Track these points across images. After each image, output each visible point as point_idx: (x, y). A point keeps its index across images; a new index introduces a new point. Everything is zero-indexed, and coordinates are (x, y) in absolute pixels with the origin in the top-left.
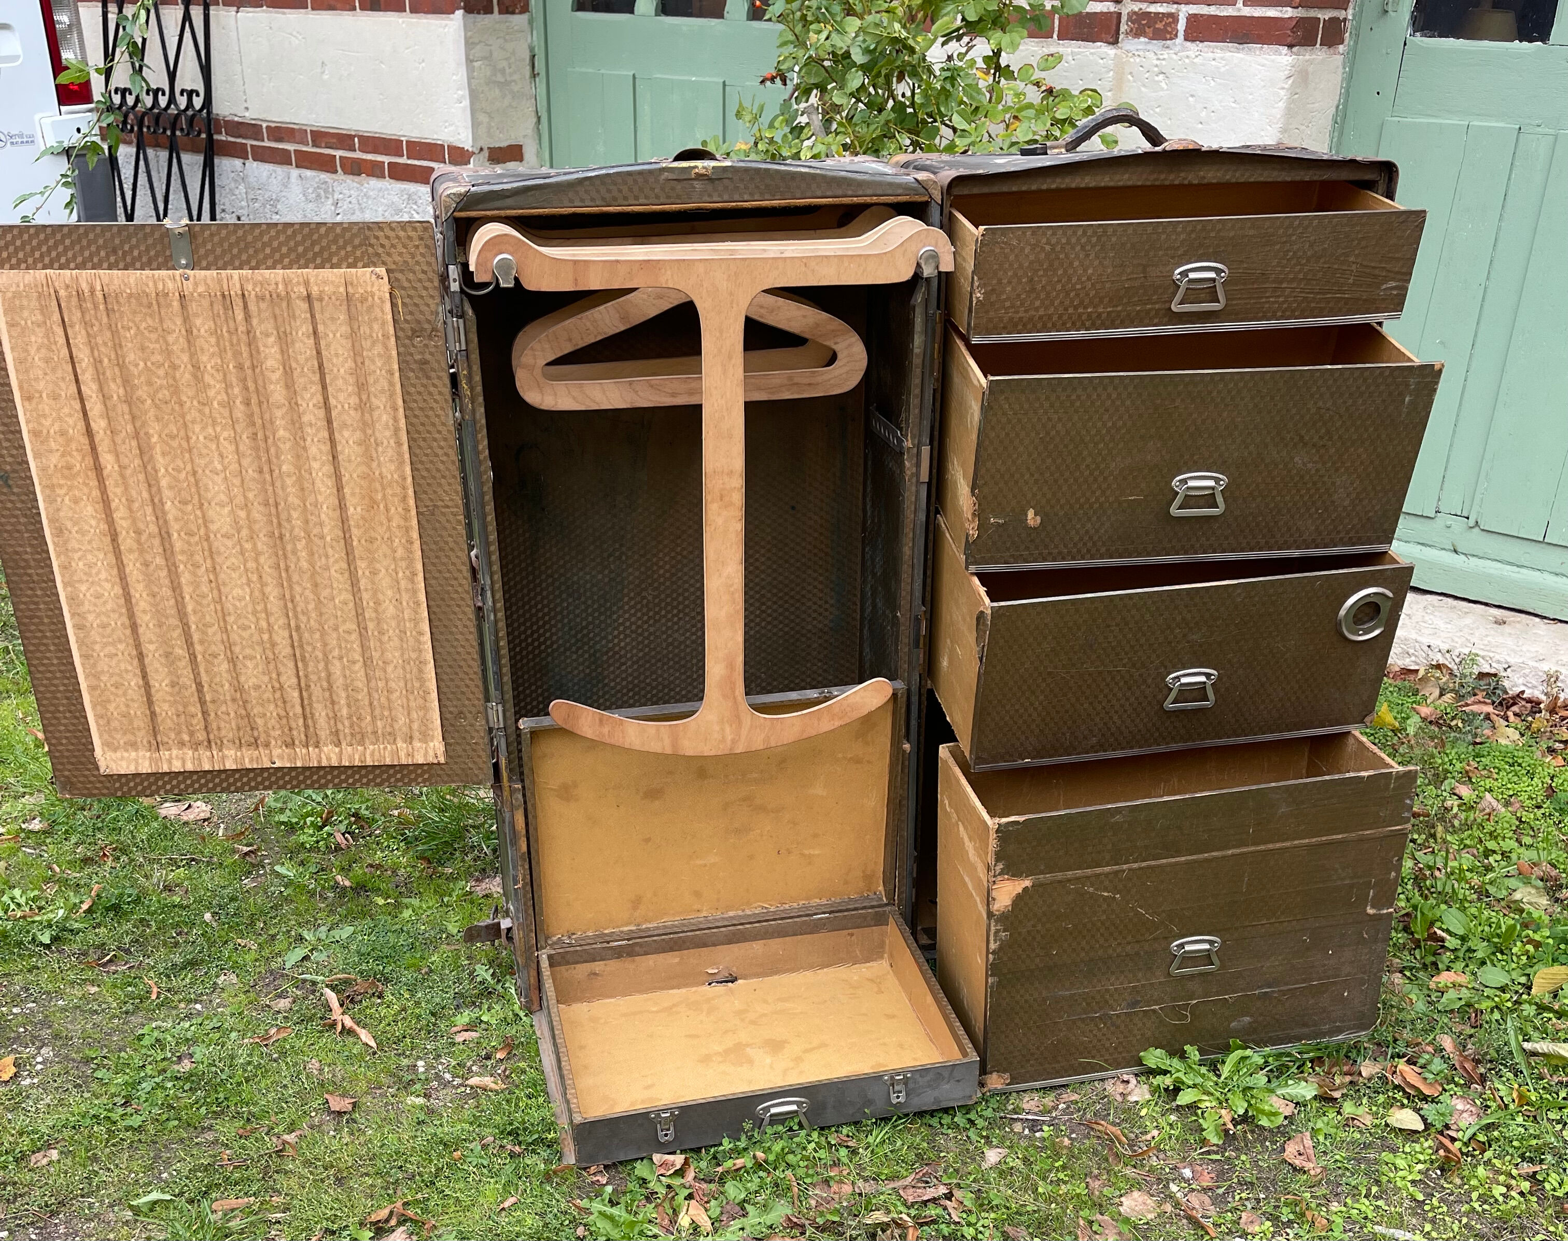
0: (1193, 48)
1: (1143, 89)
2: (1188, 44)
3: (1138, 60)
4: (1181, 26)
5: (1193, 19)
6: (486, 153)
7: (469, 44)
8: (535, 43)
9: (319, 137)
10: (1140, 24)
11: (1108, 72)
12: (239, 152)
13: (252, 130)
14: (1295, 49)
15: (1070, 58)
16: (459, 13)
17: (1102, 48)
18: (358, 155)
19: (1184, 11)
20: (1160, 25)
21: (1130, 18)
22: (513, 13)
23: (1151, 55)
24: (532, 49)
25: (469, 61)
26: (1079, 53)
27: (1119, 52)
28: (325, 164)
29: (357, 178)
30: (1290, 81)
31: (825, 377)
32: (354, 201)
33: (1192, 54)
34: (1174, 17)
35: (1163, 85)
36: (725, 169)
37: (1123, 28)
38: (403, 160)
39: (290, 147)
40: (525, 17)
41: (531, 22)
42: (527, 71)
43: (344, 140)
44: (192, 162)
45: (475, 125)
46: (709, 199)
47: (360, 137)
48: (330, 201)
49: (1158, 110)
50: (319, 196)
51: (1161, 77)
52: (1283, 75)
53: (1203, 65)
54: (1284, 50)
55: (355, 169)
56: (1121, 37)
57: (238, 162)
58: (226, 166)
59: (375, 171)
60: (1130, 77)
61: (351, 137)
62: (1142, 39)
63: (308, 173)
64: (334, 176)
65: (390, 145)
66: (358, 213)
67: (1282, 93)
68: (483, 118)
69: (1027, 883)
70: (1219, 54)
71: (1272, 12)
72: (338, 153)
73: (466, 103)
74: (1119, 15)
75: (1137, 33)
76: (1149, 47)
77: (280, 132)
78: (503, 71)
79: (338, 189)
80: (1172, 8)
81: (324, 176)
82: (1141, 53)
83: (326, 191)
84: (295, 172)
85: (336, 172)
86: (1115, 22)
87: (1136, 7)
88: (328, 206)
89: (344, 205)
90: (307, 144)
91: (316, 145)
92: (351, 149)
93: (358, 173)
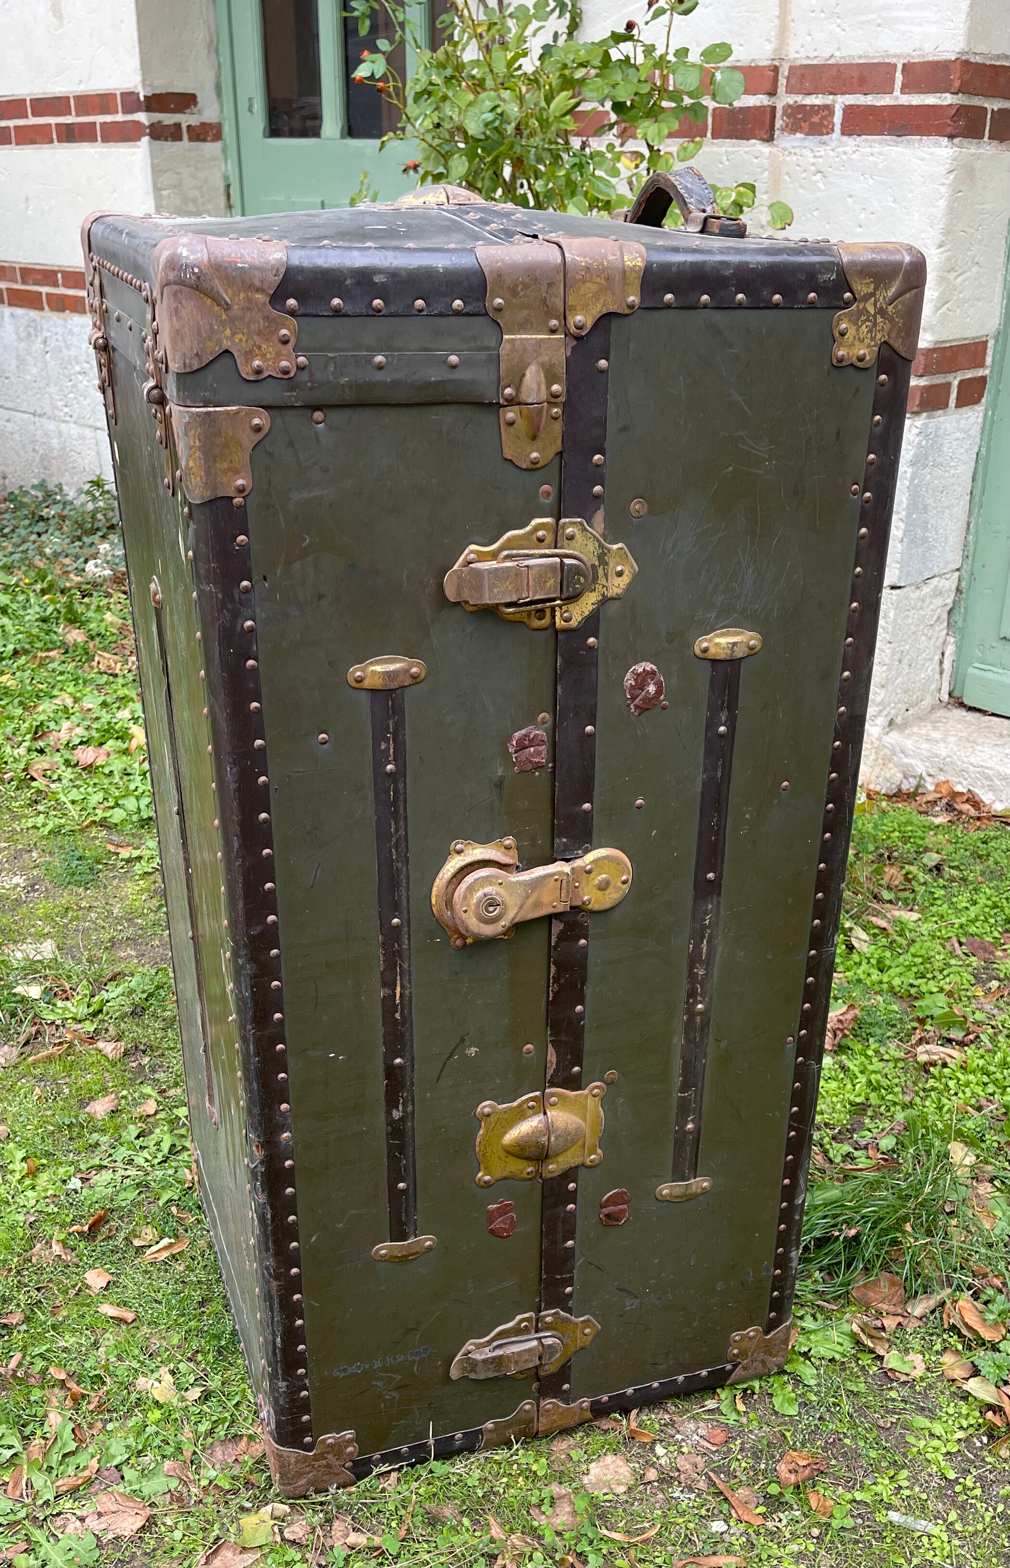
0: (851, 142)
1: (800, 191)
2: (845, 138)
3: (794, 158)
4: (838, 119)
5: (849, 110)
7: (157, 172)
8: (230, 173)
9: (28, 274)
10: (795, 118)
11: (762, 173)
14: (957, 140)
15: (725, 158)
16: (145, 140)
17: (756, 146)
18: (62, 291)
19: (841, 102)
20: (816, 119)
21: (785, 113)
22: (204, 140)
23: (807, 152)
24: (226, 178)
25: (157, 189)
26: (733, 153)
27: (774, 150)
28: (32, 301)
29: (61, 315)
30: (952, 176)
32: (60, 338)
33: (849, 150)
34: (829, 109)
35: (821, 185)
37: (779, 123)
39: (2, 285)
40: (218, 145)
41: (224, 150)
42: (222, 200)
43: (49, 276)
47: (63, 272)
48: (39, 339)
49: (815, 213)
50: (29, 334)
51: (819, 176)
52: (943, 169)
53: (859, 161)
54: (944, 141)
55: (60, 304)
56: (777, 133)
59: (75, 305)
60: (786, 177)
61: (55, 273)
62: (799, 135)
63: (19, 311)
64: (41, 313)
66: (64, 350)
67: (943, 189)
70: (877, 148)
71: (931, 100)
72: (44, 290)
74: (773, 109)
75: (793, 128)
76: (806, 144)
78: (194, 201)
79: (46, 326)
80: (828, 100)
81: (33, 314)
82: (797, 151)
83: (35, 329)
84: (7, 311)
85: (42, 309)
86: (768, 116)
87: (791, 99)
88: (38, 345)
89: (52, 344)
90: (16, 282)
91: (24, 282)
92: (55, 284)
93: (63, 310)
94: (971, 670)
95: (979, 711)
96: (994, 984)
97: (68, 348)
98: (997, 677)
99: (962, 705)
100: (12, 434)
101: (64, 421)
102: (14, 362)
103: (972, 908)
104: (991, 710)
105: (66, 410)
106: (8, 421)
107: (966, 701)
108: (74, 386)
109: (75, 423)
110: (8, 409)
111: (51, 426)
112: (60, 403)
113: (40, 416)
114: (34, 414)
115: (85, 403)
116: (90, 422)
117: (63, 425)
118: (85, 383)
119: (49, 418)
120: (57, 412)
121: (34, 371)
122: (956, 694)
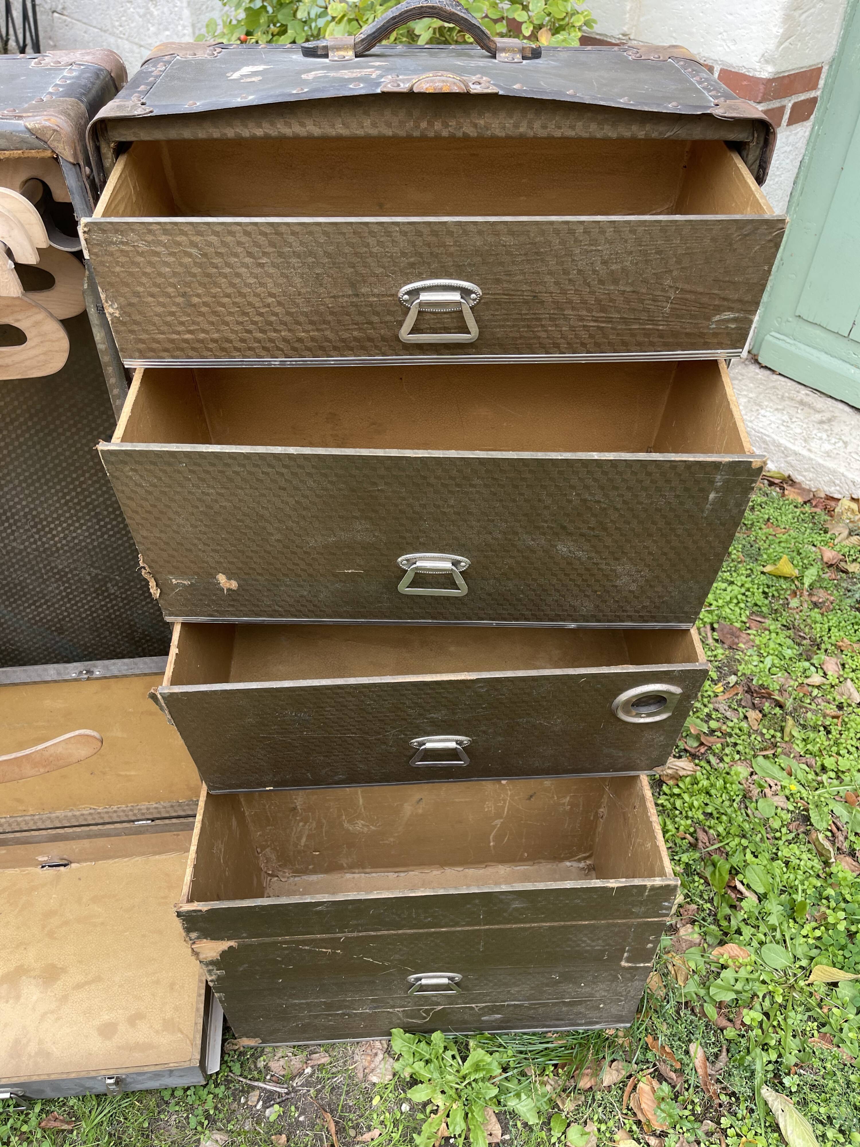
69: (232, 943)
94: (768, 338)
95: (770, 369)
96: (733, 679)
98: (788, 346)
99: (756, 362)
100: (88, 42)
101: (120, 38)
103: (729, 589)
104: (779, 371)
105: (121, 29)
106: (85, 32)
107: (760, 360)
108: (125, 11)
109: (127, 40)
110: (85, 23)
111: (112, 40)
112: (117, 24)
113: (105, 31)
114: (101, 29)
115: (133, 25)
116: (136, 40)
117: (120, 40)
118: (132, 10)
119: (110, 34)
120: (115, 30)
122: (754, 352)
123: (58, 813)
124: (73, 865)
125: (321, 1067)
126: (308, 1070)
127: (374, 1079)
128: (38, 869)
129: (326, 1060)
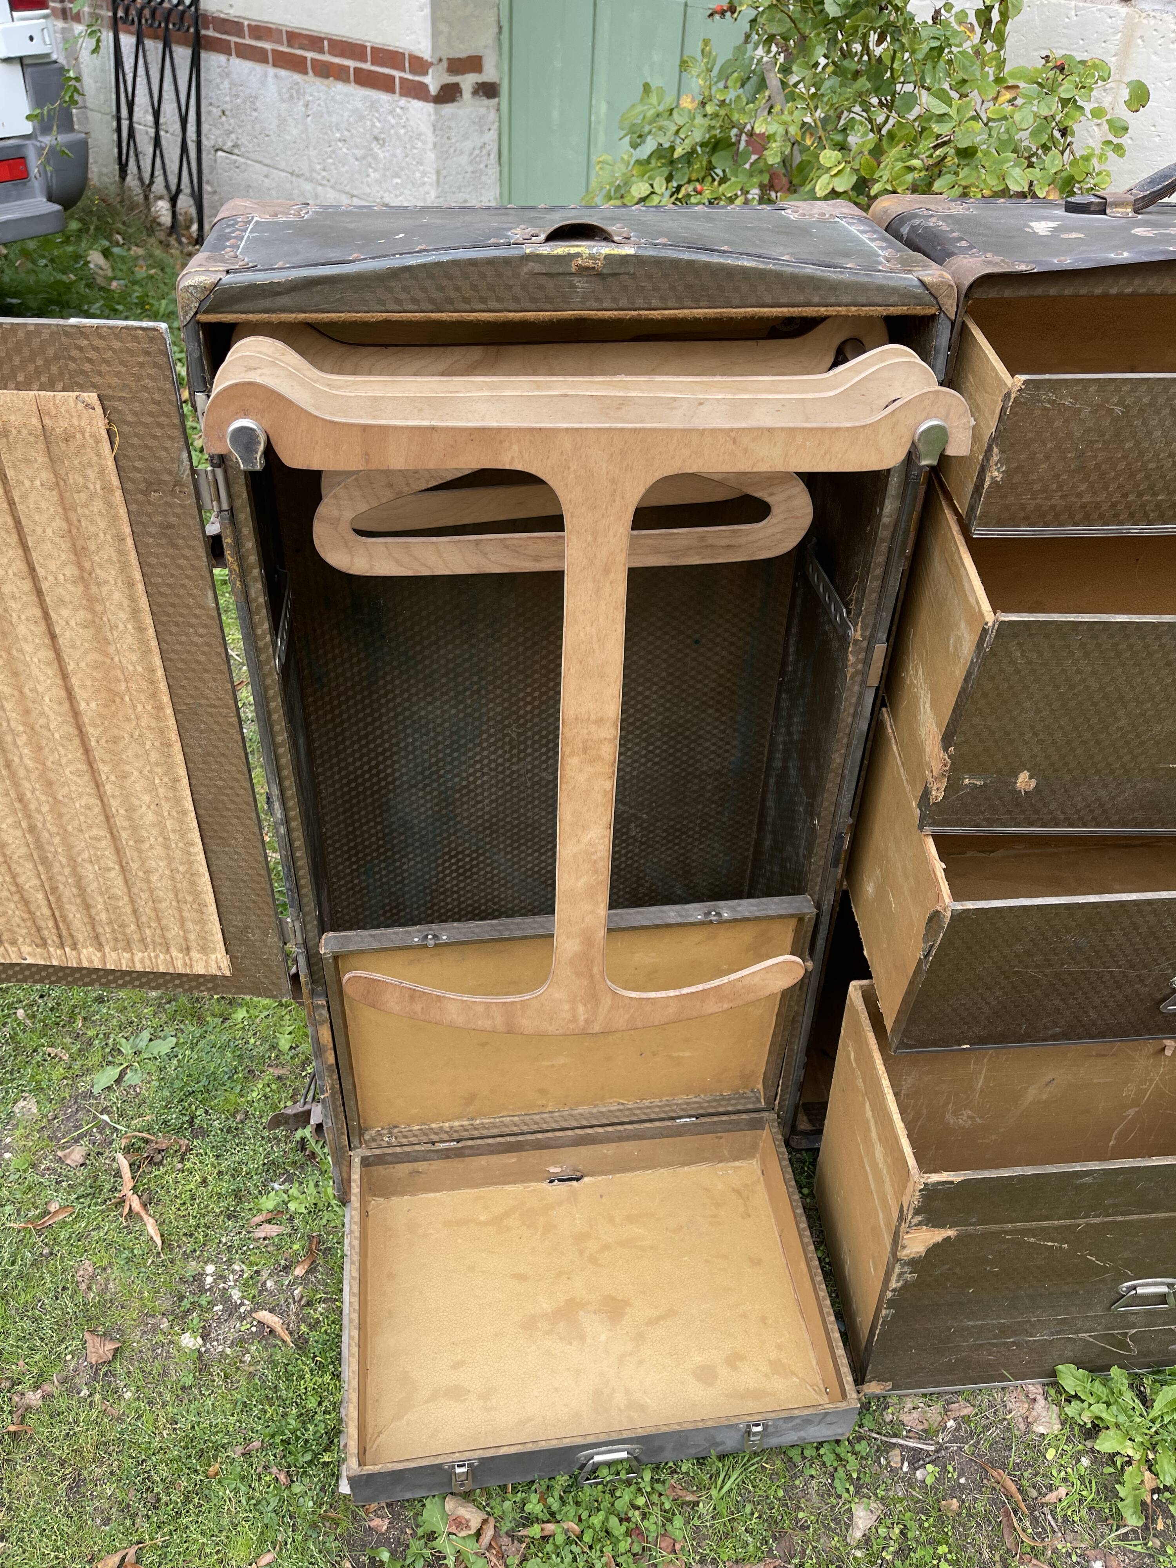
1: (1154, 57)
3: (1152, 22)
6: (445, 64)
9: (293, 37)
11: (1115, 34)
12: (223, 48)
13: (233, 26)
15: (1073, 13)
17: (1111, 5)
18: (327, 58)
23: (1169, 17)
26: (1084, 9)
27: (1131, 10)
28: (297, 65)
29: (326, 82)
31: (751, 538)
32: (322, 104)
36: (624, 259)
38: (367, 66)
39: (268, 46)
43: (314, 42)
44: (182, 54)
45: (435, 34)
46: (595, 305)
47: (330, 41)
48: (301, 103)
49: (1168, 83)
50: (291, 96)
55: (324, 71)
57: (222, 58)
58: (212, 61)
59: (339, 74)
60: (1139, 41)
61: (321, 40)
63: (283, 73)
64: (305, 77)
65: (354, 50)
66: (326, 116)
68: (443, 27)
69: (951, 1233)
72: (310, 55)
73: (427, 11)
76: (1170, 8)
77: (260, 31)
79: (308, 90)
81: (297, 77)
82: (1158, 14)
83: (298, 91)
84: (271, 71)
85: (306, 73)
88: (300, 107)
89: (314, 108)
90: (282, 44)
91: (290, 45)
92: (321, 51)
93: (326, 76)
97: (330, 114)
100: (269, 189)
101: (321, 185)
102: (275, 122)
105: (324, 174)
106: (266, 176)
108: (333, 152)
109: (332, 187)
110: (267, 165)
111: (308, 187)
112: (318, 167)
113: (298, 176)
114: (292, 174)
115: (343, 170)
116: (347, 188)
117: (320, 188)
118: (345, 150)
119: (306, 179)
120: (314, 175)
121: (295, 132)
123: (581, 1110)
124: (586, 1179)
125: (967, 1419)
126: (951, 1424)
127: (1041, 1429)
128: (545, 1185)
129: (968, 1411)
